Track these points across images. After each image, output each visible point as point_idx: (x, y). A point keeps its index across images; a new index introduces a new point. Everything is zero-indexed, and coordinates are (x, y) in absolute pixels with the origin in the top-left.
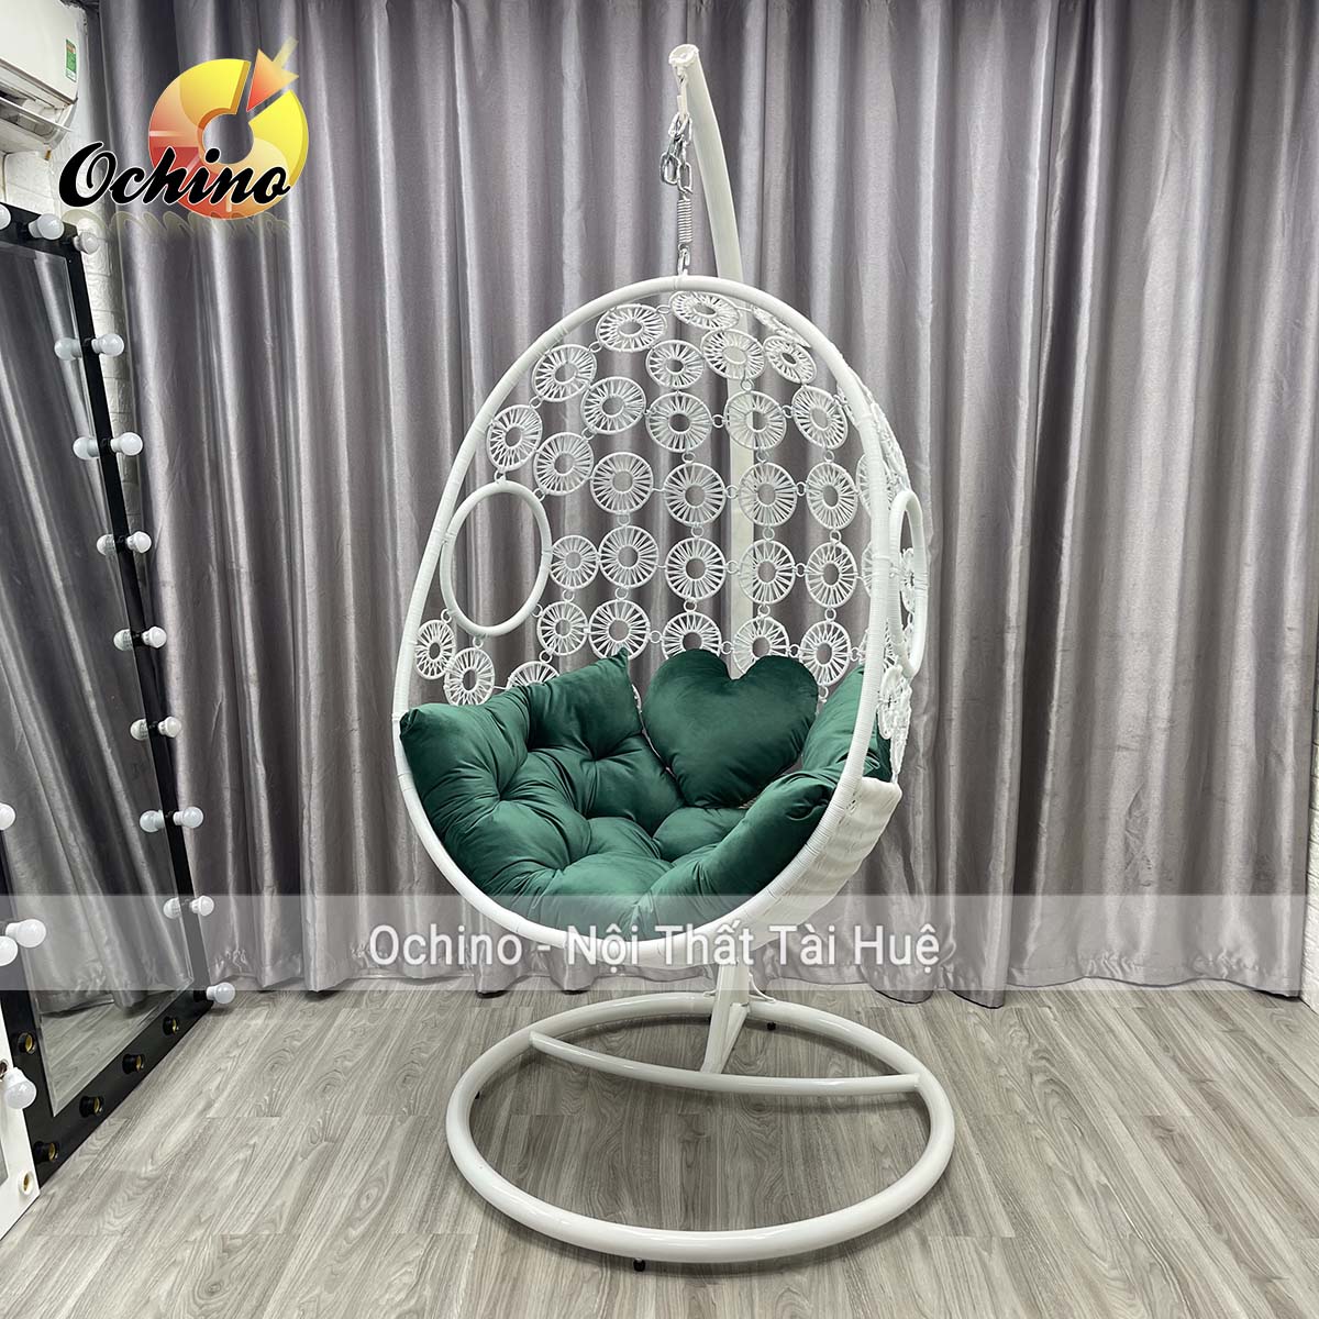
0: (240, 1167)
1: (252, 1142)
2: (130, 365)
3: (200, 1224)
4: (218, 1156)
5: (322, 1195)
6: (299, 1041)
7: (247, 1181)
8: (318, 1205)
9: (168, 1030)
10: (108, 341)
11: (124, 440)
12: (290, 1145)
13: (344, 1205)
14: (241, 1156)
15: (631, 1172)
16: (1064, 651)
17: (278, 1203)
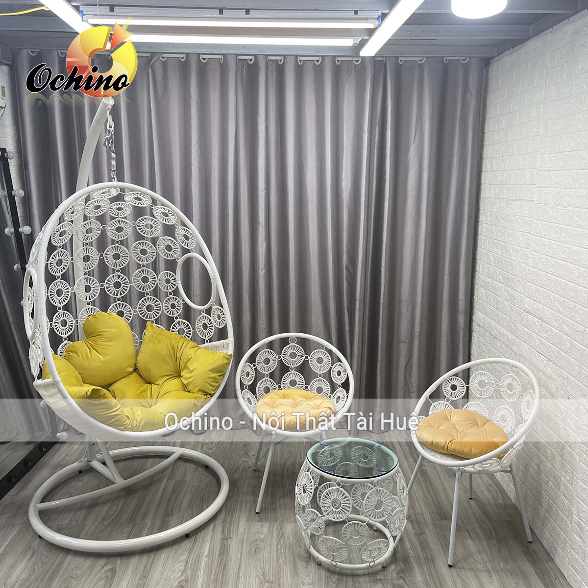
2: (27, 200)
9: (41, 450)
10: (18, 191)
11: (24, 229)
13: (103, 514)
16: (383, 308)
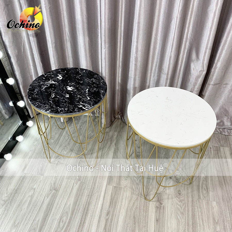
0: (30, 199)
1: (34, 187)
3: (15, 226)
4: (24, 192)
5: (50, 217)
6: (53, 140)
7: (31, 207)
8: (48, 223)
12: (44, 191)
13: (55, 224)
14: (30, 194)
15: (140, 221)
17: (37, 220)
